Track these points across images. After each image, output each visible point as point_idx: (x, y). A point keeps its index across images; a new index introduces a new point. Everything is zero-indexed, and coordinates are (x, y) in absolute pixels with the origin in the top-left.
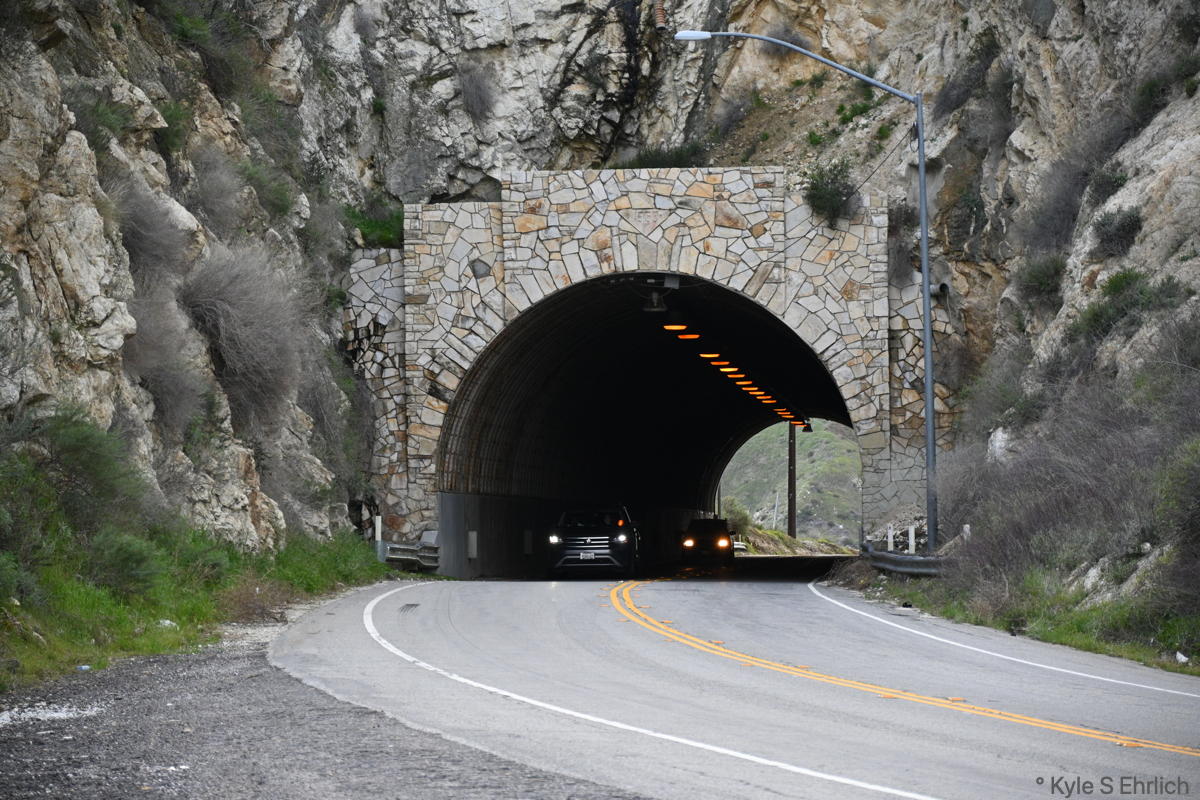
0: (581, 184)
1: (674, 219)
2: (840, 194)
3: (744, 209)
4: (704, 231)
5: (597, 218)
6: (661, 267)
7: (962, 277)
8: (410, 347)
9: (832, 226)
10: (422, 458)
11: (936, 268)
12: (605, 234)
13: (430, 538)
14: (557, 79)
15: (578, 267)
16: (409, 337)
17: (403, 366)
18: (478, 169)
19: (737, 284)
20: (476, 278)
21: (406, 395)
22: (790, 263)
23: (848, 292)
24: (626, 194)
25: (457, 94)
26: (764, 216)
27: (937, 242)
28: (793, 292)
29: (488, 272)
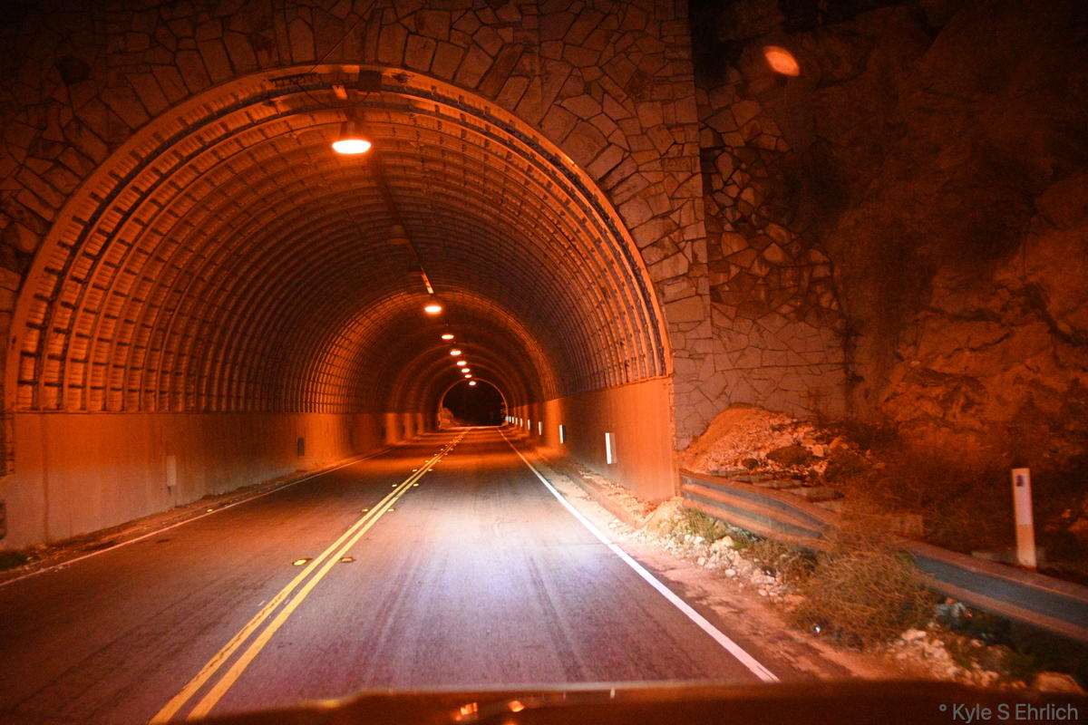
29: (85, 74)
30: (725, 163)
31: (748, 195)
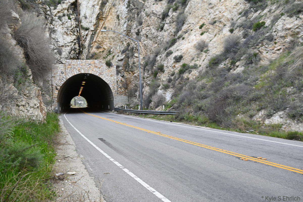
0: (76, 62)
1: (89, 66)
2: (110, 63)
3: (98, 65)
4: (93, 68)
5: (78, 66)
6: (87, 73)
7: (126, 74)
8: (53, 83)
9: (109, 67)
10: (55, 98)
11: (122, 73)
12: (79, 68)
13: (57, 109)
14: (70, 50)
15: (76, 73)
16: (53, 82)
17: (52, 86)
18: (60, 61)
19: (97, 75)
20: (62, 74)
21: (53, 90)
22: (104, 72)
23: (111, 76)
24: (82, 63)
25: (57, 52)
26: (100, 66)
27: (123, 69)
28: (104, 76)
29: (64, 73)
30: (119, 82)
31: (121, 85)
